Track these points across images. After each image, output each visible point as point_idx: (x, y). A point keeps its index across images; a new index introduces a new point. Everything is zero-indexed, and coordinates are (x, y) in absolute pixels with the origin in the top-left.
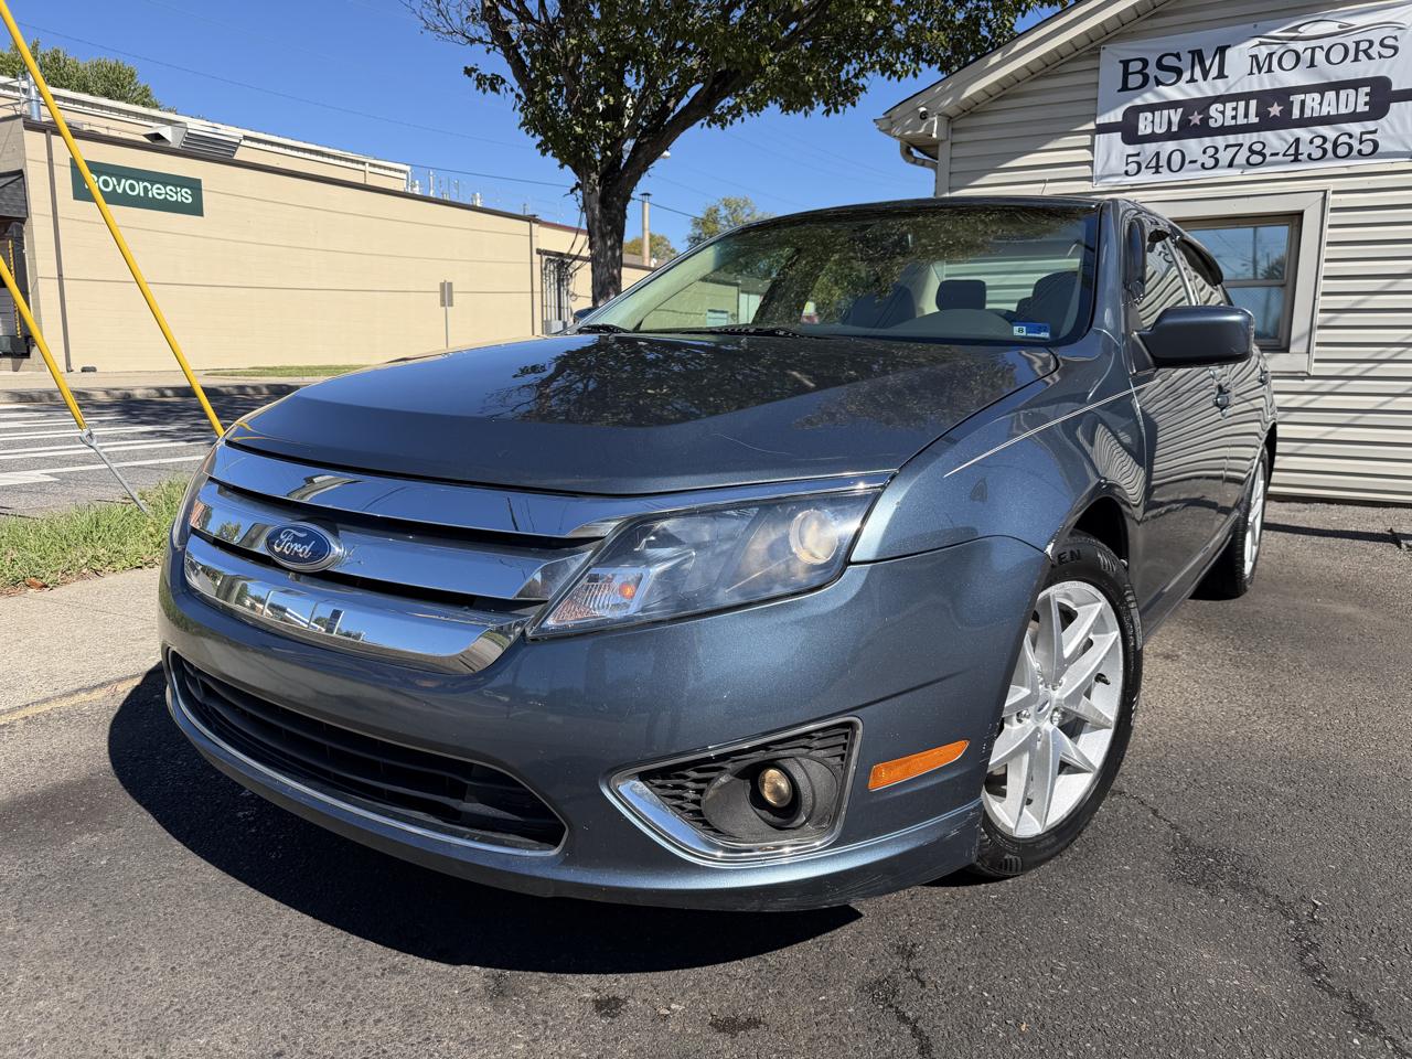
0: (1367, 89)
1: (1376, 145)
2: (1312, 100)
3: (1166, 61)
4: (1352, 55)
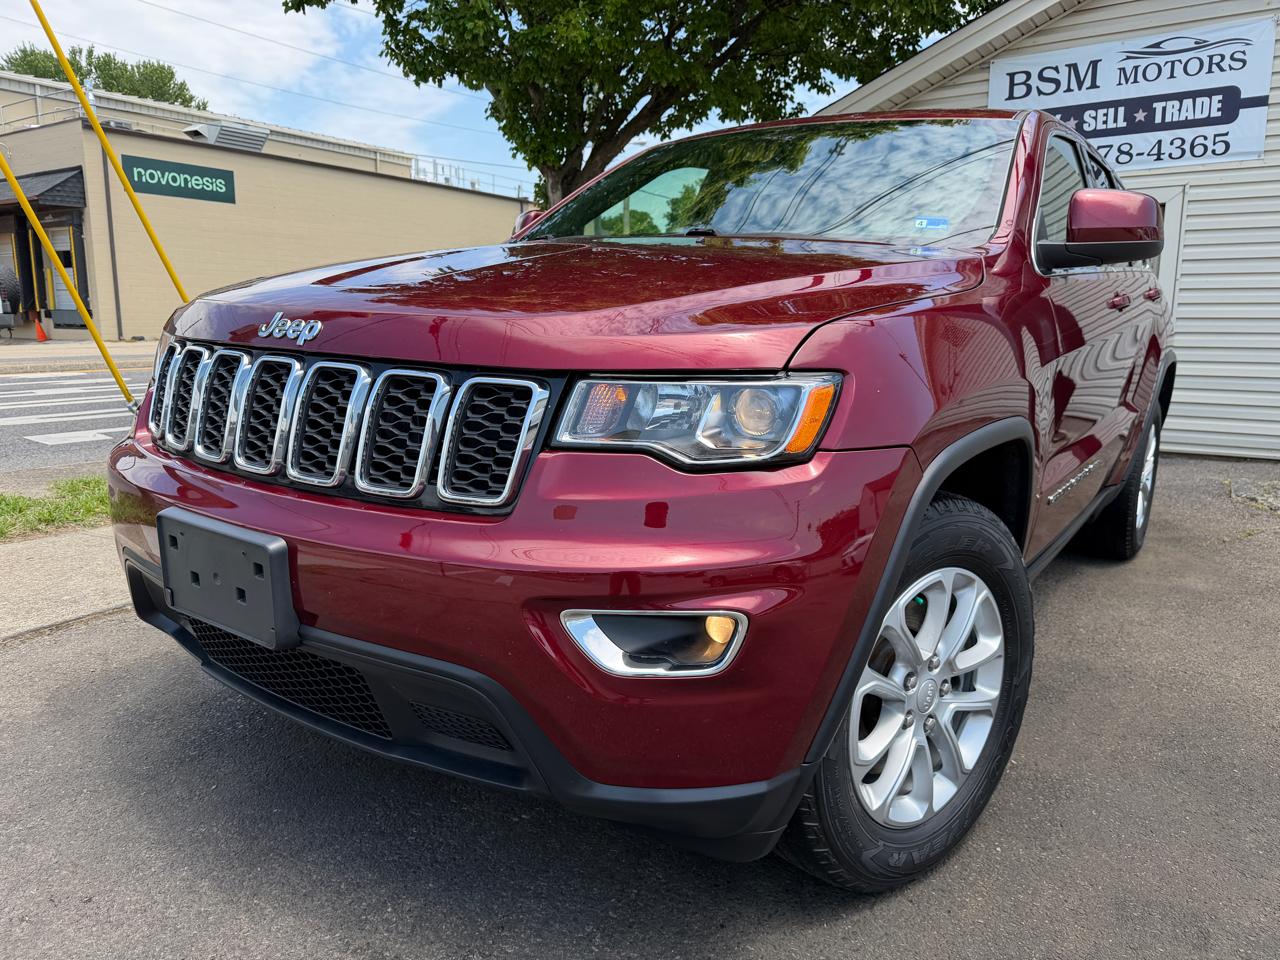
0: (1220, 97)
1: (1227, 145)
2: (1172, 106)
3: (1046, 74)
4: (1206, 68)
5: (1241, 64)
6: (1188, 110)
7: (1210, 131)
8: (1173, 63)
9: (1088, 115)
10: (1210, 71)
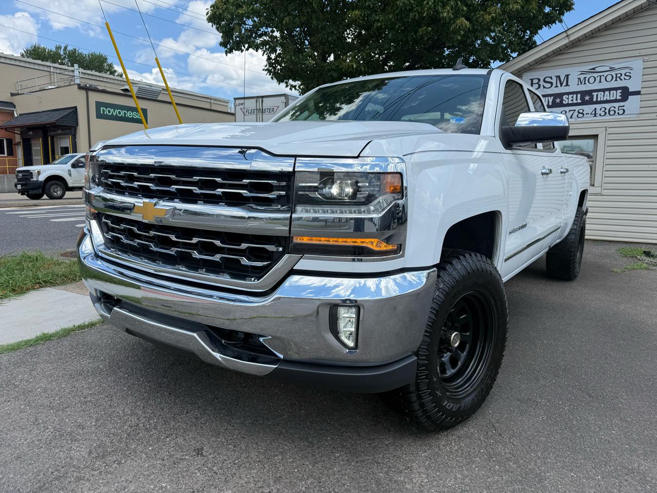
0: (620, 91)
1: (624, 111)
2: (601, 94)
3: (547, 80)
4: (614, 79)
5: (629, 78)
6: (607, 95)
7: (616, 105)
8: (601, 76)
9: (564, 98)
10: (616, 80)
